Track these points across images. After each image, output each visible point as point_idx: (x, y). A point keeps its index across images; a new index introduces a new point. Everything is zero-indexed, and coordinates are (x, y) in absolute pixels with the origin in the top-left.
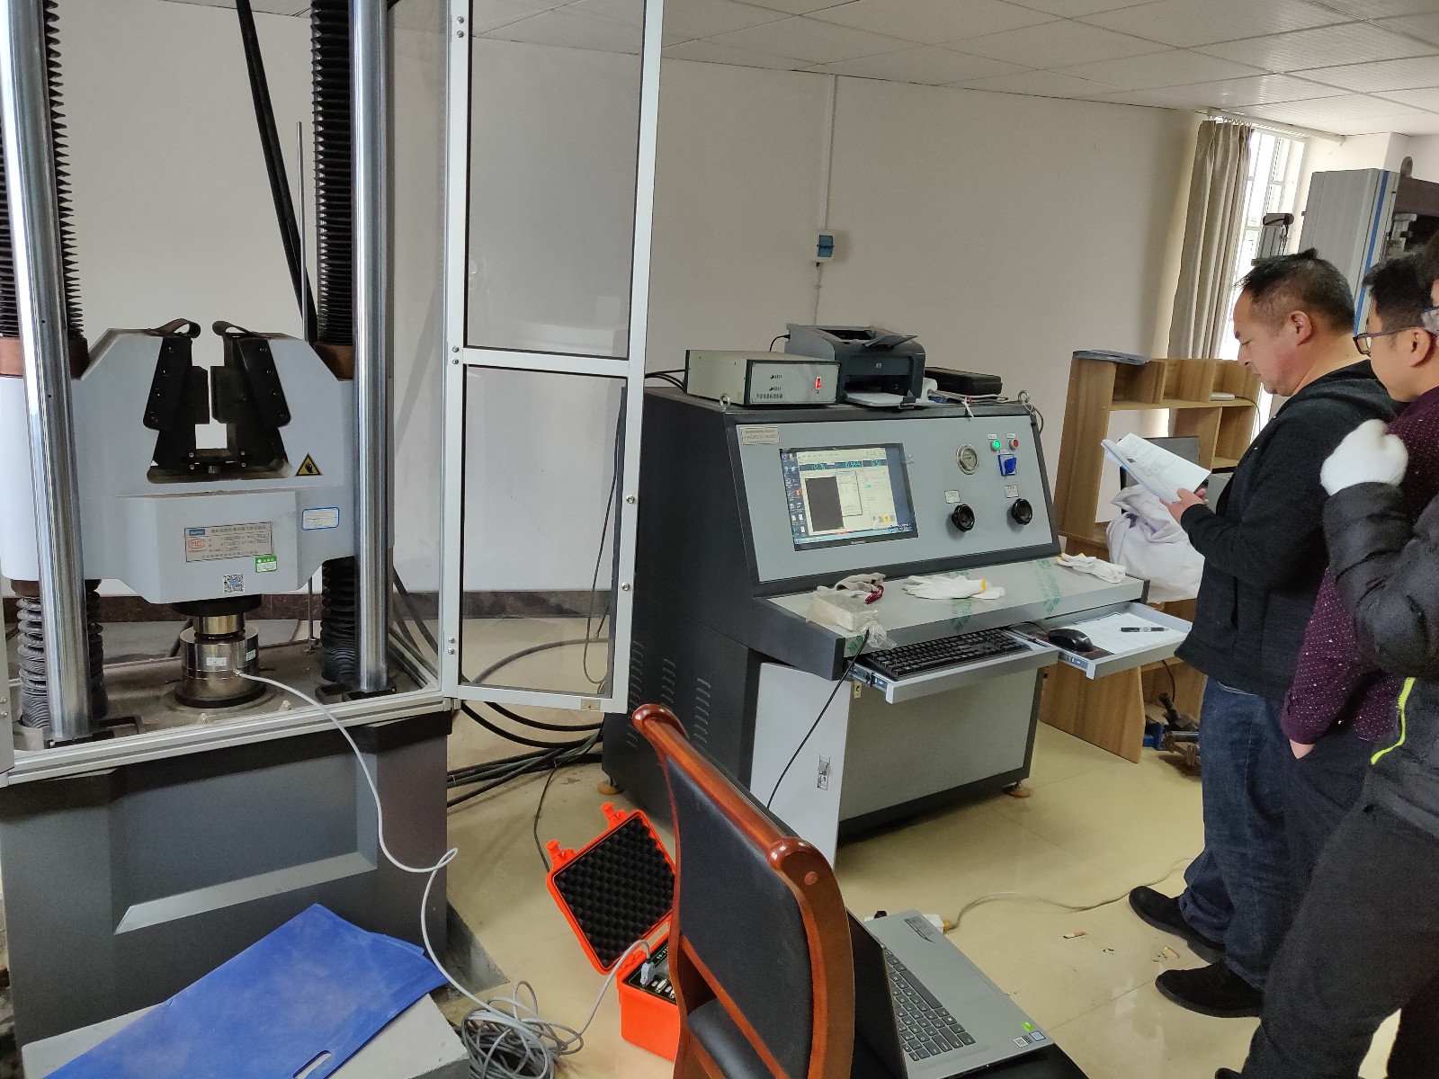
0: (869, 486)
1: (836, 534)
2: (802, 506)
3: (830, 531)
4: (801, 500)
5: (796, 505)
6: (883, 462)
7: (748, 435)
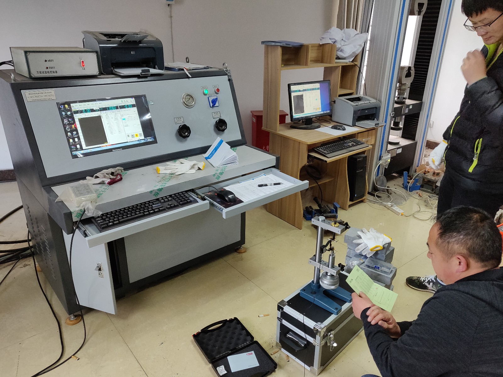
0: (124, 119)
1: (103, 146)
2: (77, 133)
3: (98, 146)
4: (76, 130)
5: (72, 134)
6: (133, 106)
7: (31, 95)
